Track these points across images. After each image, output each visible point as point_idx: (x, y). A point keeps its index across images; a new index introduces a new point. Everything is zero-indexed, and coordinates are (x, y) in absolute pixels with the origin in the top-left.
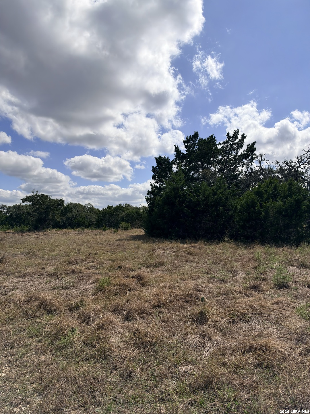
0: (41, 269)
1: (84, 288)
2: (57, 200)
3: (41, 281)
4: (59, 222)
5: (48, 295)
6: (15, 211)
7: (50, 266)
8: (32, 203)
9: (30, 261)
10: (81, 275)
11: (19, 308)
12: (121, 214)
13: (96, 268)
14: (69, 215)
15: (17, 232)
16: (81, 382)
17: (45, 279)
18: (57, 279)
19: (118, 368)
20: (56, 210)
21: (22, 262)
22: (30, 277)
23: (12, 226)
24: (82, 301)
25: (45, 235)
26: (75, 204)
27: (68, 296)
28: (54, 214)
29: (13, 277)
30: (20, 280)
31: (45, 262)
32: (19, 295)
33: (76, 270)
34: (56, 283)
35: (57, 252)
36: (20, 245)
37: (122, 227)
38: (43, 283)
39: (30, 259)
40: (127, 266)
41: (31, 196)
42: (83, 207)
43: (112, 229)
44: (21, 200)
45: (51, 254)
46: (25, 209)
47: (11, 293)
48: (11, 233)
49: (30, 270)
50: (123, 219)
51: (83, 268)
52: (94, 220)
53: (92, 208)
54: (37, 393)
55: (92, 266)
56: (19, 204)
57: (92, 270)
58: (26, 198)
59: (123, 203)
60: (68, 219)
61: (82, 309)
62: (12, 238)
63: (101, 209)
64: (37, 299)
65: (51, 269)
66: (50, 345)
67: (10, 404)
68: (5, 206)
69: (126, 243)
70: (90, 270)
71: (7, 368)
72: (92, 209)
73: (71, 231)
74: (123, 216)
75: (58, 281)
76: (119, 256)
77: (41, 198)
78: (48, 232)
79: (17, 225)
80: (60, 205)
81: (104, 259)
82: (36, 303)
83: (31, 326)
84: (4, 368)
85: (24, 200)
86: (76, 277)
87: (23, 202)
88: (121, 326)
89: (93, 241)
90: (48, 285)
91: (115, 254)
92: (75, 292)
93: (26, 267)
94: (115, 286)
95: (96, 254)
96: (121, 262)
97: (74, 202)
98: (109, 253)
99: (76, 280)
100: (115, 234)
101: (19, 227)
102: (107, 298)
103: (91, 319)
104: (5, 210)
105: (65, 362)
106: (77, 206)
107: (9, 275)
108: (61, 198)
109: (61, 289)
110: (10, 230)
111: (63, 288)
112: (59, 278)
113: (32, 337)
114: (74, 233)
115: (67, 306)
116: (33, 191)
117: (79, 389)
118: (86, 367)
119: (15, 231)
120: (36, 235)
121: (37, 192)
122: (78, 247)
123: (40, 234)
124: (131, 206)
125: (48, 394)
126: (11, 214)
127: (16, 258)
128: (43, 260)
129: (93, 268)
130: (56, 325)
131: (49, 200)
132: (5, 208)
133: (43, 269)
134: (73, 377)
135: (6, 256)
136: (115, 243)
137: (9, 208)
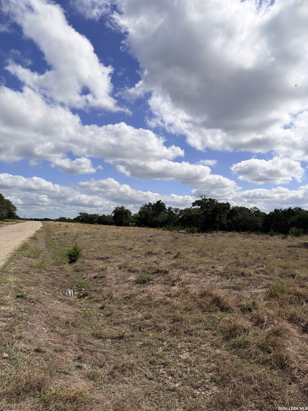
0: (212, 267)
1: (255, 292)
2: (223, 204)
3: (212, 279)
4: (226, 225)
5: (221, 293)
6: (187, 214)
7: (219, 265)
8: (201, 207)
9: (201, 259)
10: (251, 278)
11: (195, 300)
12: (291, 218)
13: (266, 274)
14: (235, 219)
15: (188, 232)
16: (257, 384)
17: (216, 277)
18: (227, 279)
19: (298, 382)
20: (223, 213)
21: (194, 259)
22: (202, 274)
23: (183, 227)
24: (254, 304)
25: (212, 236)
26: (240, 207)
27: (239, 297)
28: (220, 217)
29: (188, 272)
30: (194, 275)
31: (215, 261)
32: (194, 289)
33: (246, 273)
34: (226, 283)
35: (226, 253)
36: (191, 244)
37: (292, 233)
38: (214, 281)
39: (201, 257)
40: (301, 275)
41: (200, 200)
42: (248, 211)
43: (280, 234)
44: (192, 204)
45: (220, 254)
46: (194, 212)
47: (187, 286)
48: (183, 233)
49: (201, 267)
50: (293, 224)
51: (252, 272)
52: (260, 224)
53: (258, 211)
54: (214, 382)
55: (262, 271)
56: (190, 208)
57: (261, 275)
58: (196, 203)
59: (293, 207)
60: (233, 222)
61: (255, 312)
62: (184, 237)
63: (268, 213)
64: (211, 295)
65: (220, 269)
66: (224, 341)
67: (191, 385)
68: (178, 209)
69: (298, 250)
70: (259, 274)
71: (187, 352)
72: (258, 213)
73: (237, 234)
74: (293, 221)
75: (228, 281)
76: (292, 263)
77: (208, 202)
78: (215, 234)
79: (188, 226)
80: (226, 208)
81: (274, 264)
82: (210, 299)
83: (206, 319)
84: (185, 352)
85: (194, 204)
86: (246, 279)
87: (193, 205)
88: (299, 337)
89: (260, 245)
90: (219, 284)
91: (286, 261)
92: (246, 294)
93: (198, 264)
94: (289, 294)
95: (265, 259)
96: (294, 270)
97: (239, 206)
98: (279, 259)
99: (246, 282)
100: (284, 240)
101: (190, 228)
102: (281, 305)
103: (265, 323)
104: (178, 213)
105: (240, 360)
106: (242, 210)
107: (184, 270)
108: (227, 202)
109: (232, 289)
110: (182, 230)
111: (234, 288)
112: (229, 278)
113: (207, 330)
114: (240, 236)
115: (239, 307)
116: (201, 196)
117: (256, 391)
118: (261, 370)
119: (186, 232)
120: (205, 236)
121: (205, 196)
122: (246, 251)
123: (208, 235)
124: (302, 210)
125: (224, 386)
126: (183, 216)
127: (189, 255)
128: (212, 259)
129: (262, 273)
130: (229, 322)
131: (216, 204)
132: (178, 211)
133: (213, 267)
134: (249, 377)
135: (181, 253)
136: (285, 249)
137: (182, 211)
